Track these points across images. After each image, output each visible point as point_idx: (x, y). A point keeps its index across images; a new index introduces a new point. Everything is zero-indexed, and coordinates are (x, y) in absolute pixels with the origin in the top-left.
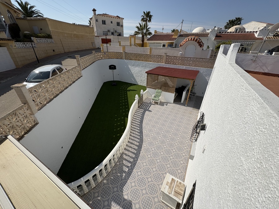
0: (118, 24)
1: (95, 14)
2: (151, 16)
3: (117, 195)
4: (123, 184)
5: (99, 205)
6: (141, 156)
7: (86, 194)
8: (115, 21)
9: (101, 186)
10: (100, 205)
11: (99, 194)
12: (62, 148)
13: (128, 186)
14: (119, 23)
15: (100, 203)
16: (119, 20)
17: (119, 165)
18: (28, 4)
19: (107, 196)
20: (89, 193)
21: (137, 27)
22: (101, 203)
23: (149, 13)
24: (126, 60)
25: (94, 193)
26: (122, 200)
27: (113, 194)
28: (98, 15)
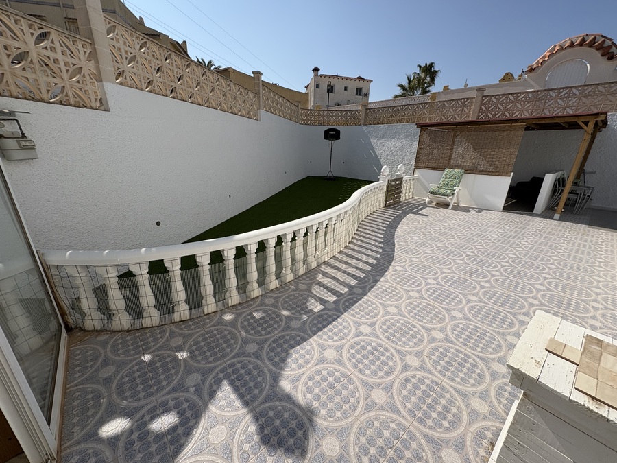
0: (359, 92)
1: (316, 75)
2: (436, 72)
3: (251, 366)
4: (286, 342)
5: (162, 377)
6: (379, 288)
7: (147, 331)
8: (353, 87)
9: (204, 324)
10: (169, 378)
11: (185, 343)
12: (158, 224)
13: (308, 352)
14: (361, 90)
15: (173, 371)
16: (360, 84)
17: (294, 290)
18: (212, 65)
19: (211, 359)
20: (158, 331)
21: (401, 86)
22: (176, 374)
23: (431, 65)
24: (365, 127)
25: (172, 335)
26: (261, 392)
27: (234, 357)
28: (321, 76)
